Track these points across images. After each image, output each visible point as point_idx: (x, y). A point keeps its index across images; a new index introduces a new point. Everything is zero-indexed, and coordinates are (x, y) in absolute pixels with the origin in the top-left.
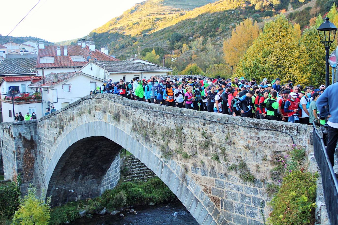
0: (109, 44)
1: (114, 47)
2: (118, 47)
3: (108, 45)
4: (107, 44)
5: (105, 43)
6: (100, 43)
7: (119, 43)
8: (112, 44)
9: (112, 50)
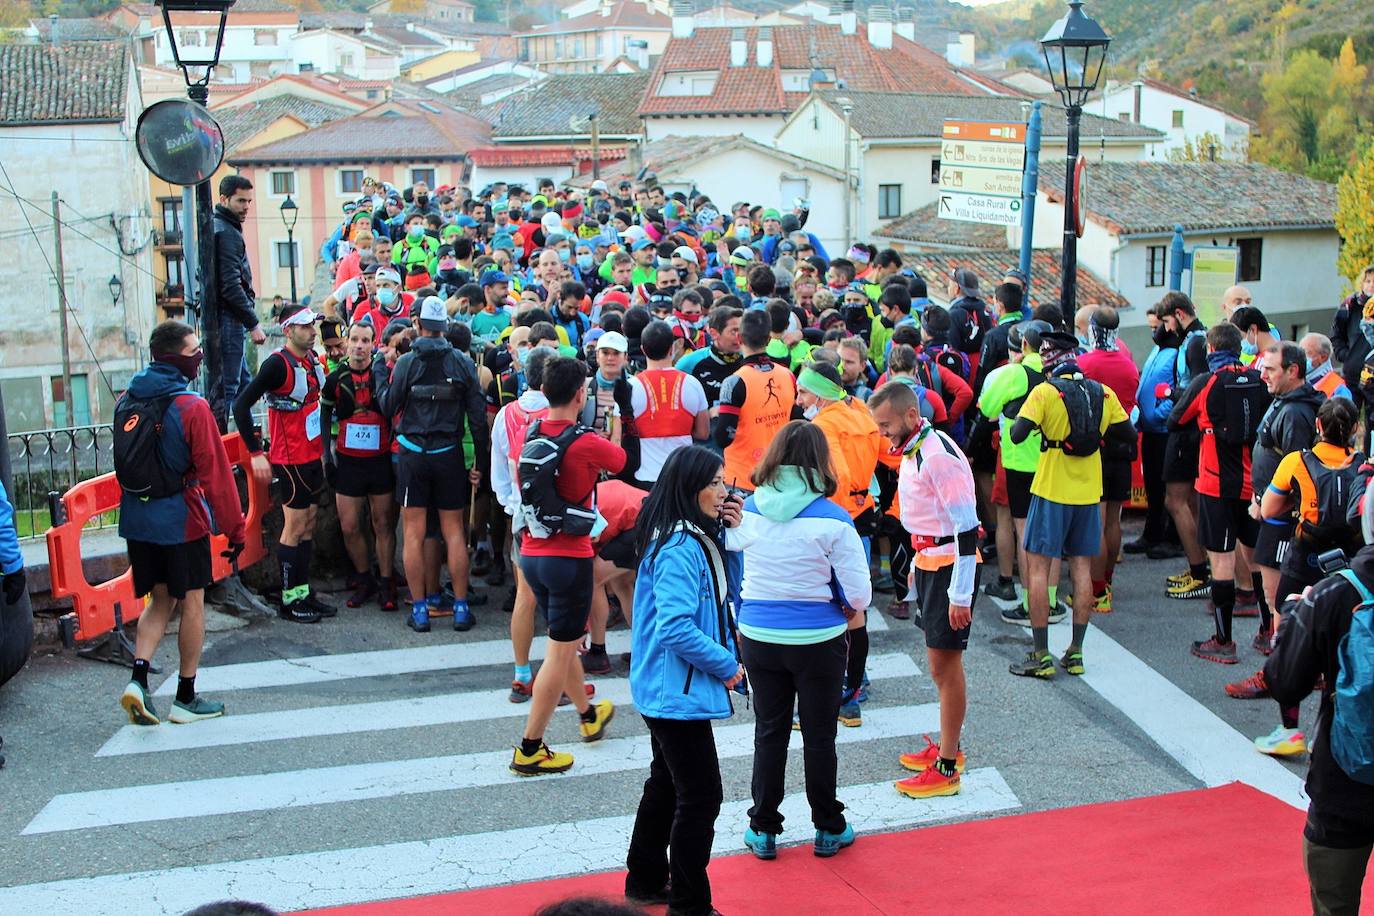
0: (1185, 16)
1: (1204, 28)
2: (1223, 26)
3: (1179, 19)
4: (1179, 14)
5: (1171, 9)
6: (1146, 8)
7: (1227, 10)
8: (1197, 15)
9: (1195, 41)
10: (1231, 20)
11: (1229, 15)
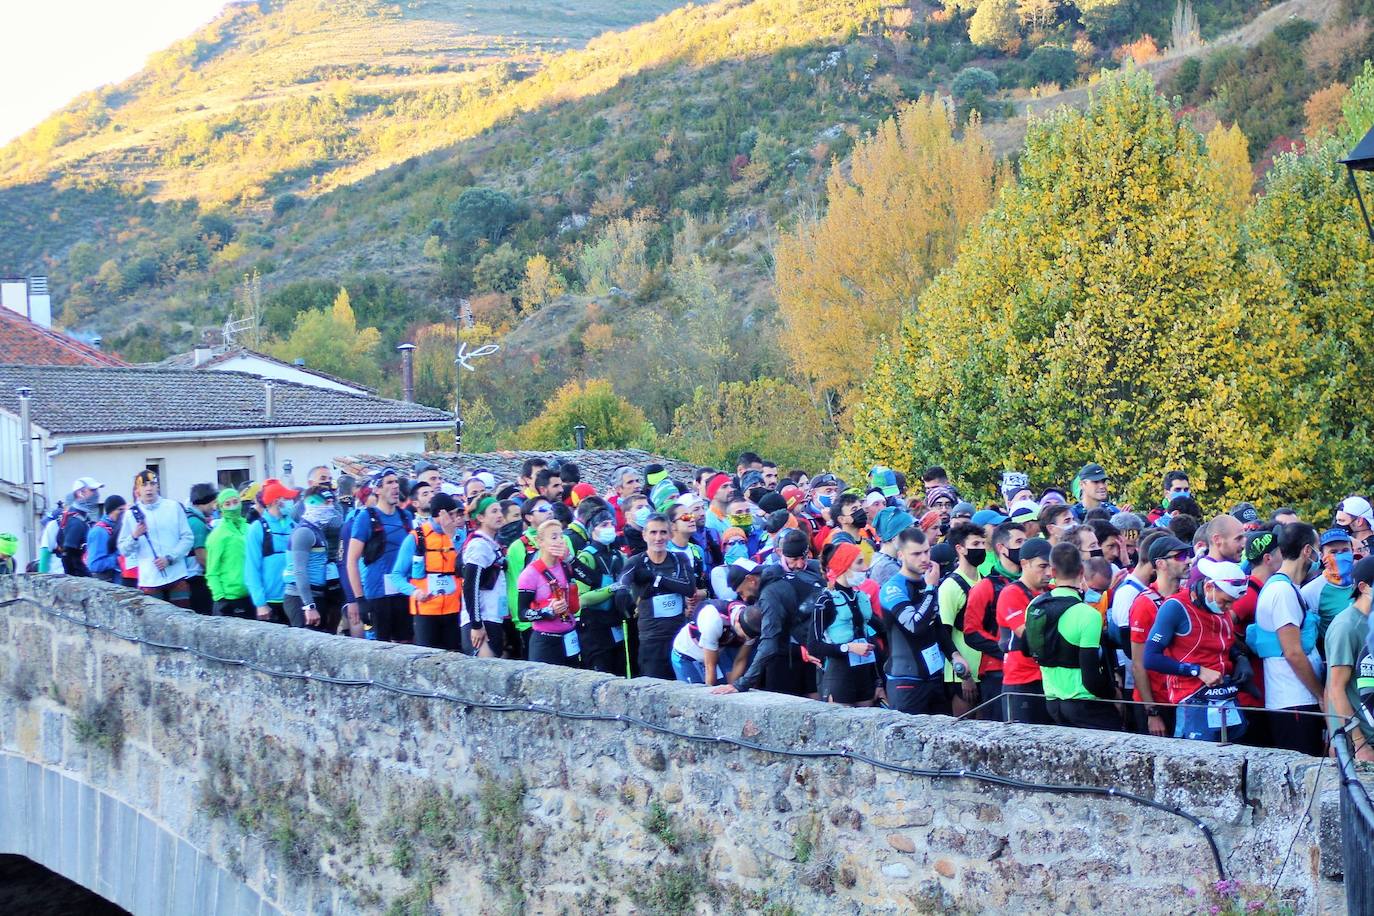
0: (55, 261)
1: (88, 278)
2: (117, 275)
3: (46, 264)
4: (46, 259)
5: (31, 250)
7: (120, 252)
8: (75, 258)
9: (78, 298)
10: (128, 266)
11: (124, 259)
